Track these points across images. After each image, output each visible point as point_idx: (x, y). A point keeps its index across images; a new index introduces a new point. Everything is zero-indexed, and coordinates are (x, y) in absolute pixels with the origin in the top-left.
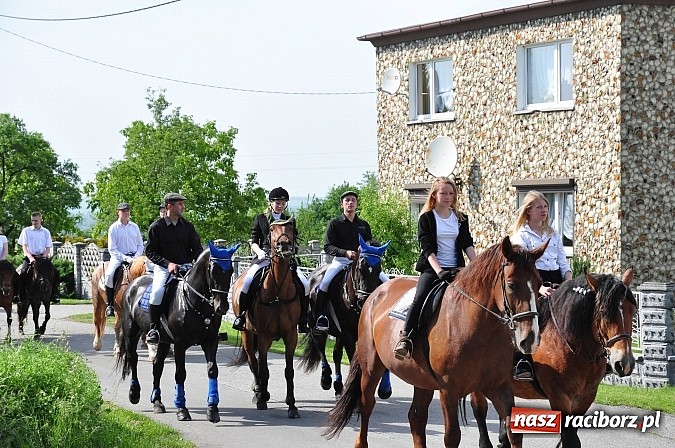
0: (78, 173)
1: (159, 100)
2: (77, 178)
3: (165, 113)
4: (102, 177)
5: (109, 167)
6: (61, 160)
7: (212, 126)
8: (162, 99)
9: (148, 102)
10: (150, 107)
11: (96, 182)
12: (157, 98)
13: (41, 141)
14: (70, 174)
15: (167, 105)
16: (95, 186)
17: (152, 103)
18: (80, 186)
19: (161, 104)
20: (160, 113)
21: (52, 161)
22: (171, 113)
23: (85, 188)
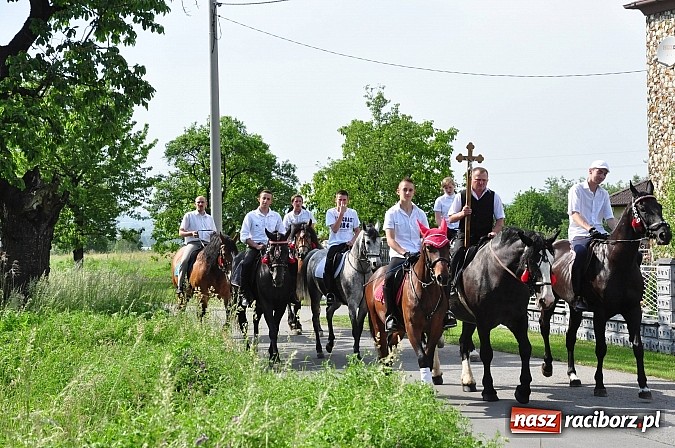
0: (296, 174)
1: (378, 98)
2: (295, 180)
3: (384, 110)
4: (319, 178)
5: (328, 166)
6: (280, 161)
7: (429, 125)
8: (380, 96)
9: (366, 100)
10: (369, 105)
11: (313, 182)
12: (375, 95)
13: (261, 143)
14: (288, 175)
15: (386, 102)
16: (312, 187)
17: (371, 101)
18: (298, 187)
19: (380, 101)
20: (379, 111)
21: (271, 162)
22: (390, 111)
23: (302, 189)
